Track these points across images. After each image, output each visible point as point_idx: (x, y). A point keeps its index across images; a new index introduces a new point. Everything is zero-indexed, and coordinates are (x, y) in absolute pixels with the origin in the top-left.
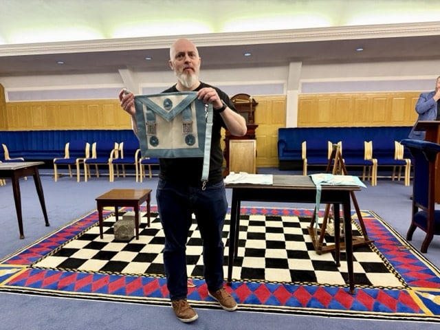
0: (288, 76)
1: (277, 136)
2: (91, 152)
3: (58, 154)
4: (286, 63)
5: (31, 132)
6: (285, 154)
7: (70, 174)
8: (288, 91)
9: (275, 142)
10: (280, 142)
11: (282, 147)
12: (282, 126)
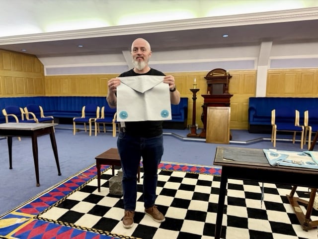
0: (259, 54)
1: (248, 104)
2: (100, 113)
3: (77, 114)
4: (258, 43)
5: (60, 97)
6: (255, 119)
7: (85, 129)
8: (258, 67)
9: (246, 109)
10: (250, 109)
11: (253, 113)
12: (252, 96)
